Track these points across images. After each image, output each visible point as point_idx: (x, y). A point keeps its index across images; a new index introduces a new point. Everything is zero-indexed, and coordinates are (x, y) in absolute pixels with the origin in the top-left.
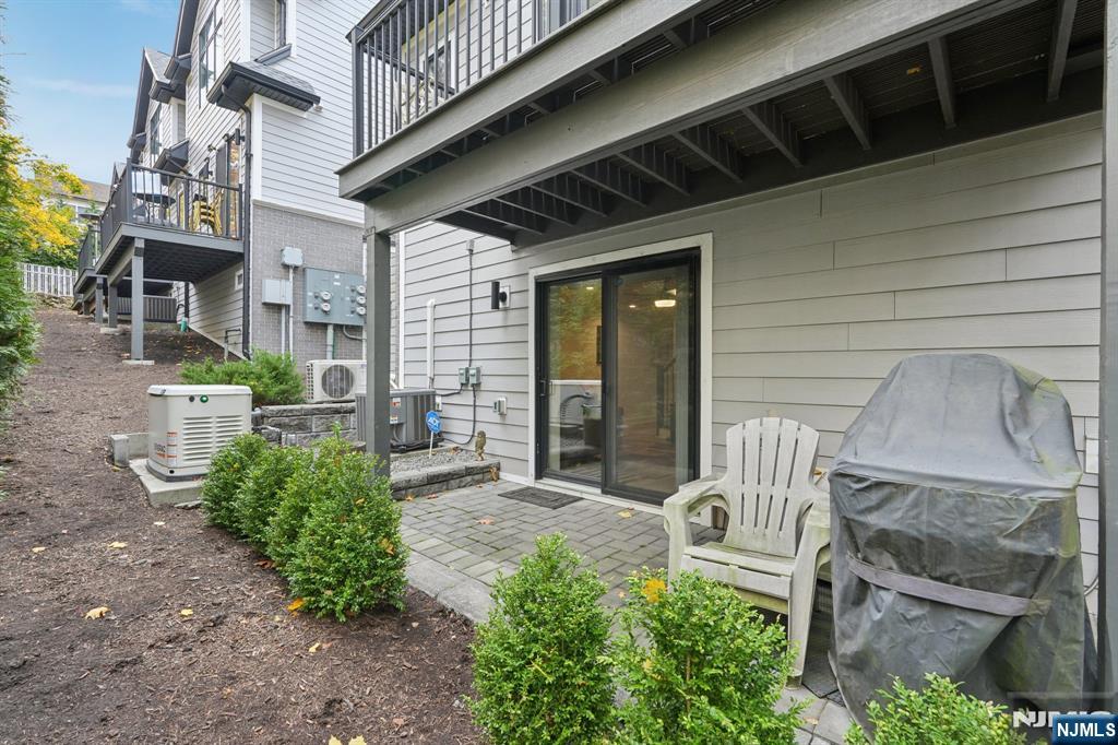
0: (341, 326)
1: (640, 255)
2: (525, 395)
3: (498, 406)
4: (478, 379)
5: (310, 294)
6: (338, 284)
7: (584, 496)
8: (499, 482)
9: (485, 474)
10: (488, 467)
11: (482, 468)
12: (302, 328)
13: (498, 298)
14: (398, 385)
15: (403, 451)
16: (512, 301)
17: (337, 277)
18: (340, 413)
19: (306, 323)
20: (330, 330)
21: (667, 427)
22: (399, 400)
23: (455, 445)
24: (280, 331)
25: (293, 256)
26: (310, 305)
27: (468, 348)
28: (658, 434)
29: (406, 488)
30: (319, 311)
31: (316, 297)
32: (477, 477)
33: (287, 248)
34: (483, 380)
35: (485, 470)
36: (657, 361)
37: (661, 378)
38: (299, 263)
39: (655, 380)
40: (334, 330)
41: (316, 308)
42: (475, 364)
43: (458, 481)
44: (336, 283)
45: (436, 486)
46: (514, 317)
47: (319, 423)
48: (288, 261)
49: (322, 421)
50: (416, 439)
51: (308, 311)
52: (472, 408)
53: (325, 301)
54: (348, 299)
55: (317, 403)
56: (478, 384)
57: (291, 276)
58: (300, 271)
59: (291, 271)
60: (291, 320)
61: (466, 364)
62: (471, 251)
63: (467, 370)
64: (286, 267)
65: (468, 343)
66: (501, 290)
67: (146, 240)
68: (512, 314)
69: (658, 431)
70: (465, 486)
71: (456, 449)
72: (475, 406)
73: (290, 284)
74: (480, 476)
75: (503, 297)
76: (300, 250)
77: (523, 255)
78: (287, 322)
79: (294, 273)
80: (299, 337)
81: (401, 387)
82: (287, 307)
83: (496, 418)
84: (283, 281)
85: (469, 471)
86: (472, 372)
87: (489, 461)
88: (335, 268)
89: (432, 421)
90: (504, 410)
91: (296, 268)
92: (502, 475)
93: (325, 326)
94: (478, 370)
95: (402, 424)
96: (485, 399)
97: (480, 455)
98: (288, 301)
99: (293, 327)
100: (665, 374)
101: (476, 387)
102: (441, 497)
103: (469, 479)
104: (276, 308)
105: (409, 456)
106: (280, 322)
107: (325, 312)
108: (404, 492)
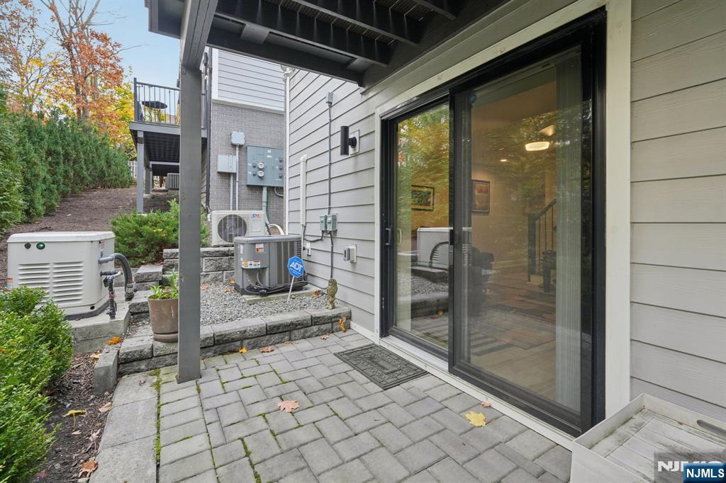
0: (273, 187)
1: (499, 54)
2: (371, 243)
3: (348, 254)
4: (334, 226)
5: (250, 164)
6: (270, 157)
7: (428, 369)
8: (349, 332)
9: (333, 324)
10: (338, 316)
11: (331, 318)
12: (245, 190)
13: (348, 143)
14: (284, 231)
15: (263, 295)
16: (363, 145)
17: (269, 151)
18: (228, 255)
19: (248, 186)
20: (265, 191)
21: (539, 274)
22: (262, 246)
23: (318, 289)
24: (229, 192)
25: (238, 138)
26: (250, 173)
27: (328, 196)
28: (529, 281)
29: (242, 340)
30: (256, 177)
31: (254, 167)
32: (323, 327)
33: (234, 132)
34: (339, 227)
35: (332, 320)
36: (528, 210)
37: (532, 226)
38: (242, 142)
39: (526, 228)
40: (268, 191)
41: (254, 175)
42: (334, 212)
43: (302, 331)
44: (268, 156)
45: (277, 336)
46: (363, 162)
47: (208, 264)
48: (234, 141)
49: (212, 262)
50: (280, 282)
51: (248, 176)
52: (330, 254)
53: (261, 169)
54: (277, 167)
55: (215, 246)
56: (335, 232)
57: (237, 152)
58: (243, 149)
59: (237, 149)
60: (237, 183)
61: (325, 212)
62: (330, 103)
63: (326, 217)
64: (234, 146)
65: (328, 192)
66: (351, 136)
67: (145, 132)
68: (361, 158)
69: (529, 277)
70: (309, 337)
71: (317, 293)
72: (332, 253)
73: (236, 158)
74: (329, 326)
75: (353, 142)
76: (242, 133)
77: (371, 94)
78: (234, 186)
79: (239, 150)
80: (243, 196)
81: (287, 234)
82: (234, 174)
83: (347, 265)
84: (231, 156)
85: (315, 321)
86: (329, 219)
87: (341, 309)
88: (269, 145)
89: (294, 266)
90: (353, 258)
91: (240, 146)
92: (353, 324)
93: (261, 187)
94: (334, 218)
95: (266, 268)
96: (340, 246)
97: (332, 302)
98: (234, 170)
99: (238, 189)
100: (537, 222)
101: (333, 234)
102: (276, 351)
103: (315, 328)
104: (226, 175)
105: (270, 300)
106: (229, 186)
107: (261, 177)
108: (238, 343)
